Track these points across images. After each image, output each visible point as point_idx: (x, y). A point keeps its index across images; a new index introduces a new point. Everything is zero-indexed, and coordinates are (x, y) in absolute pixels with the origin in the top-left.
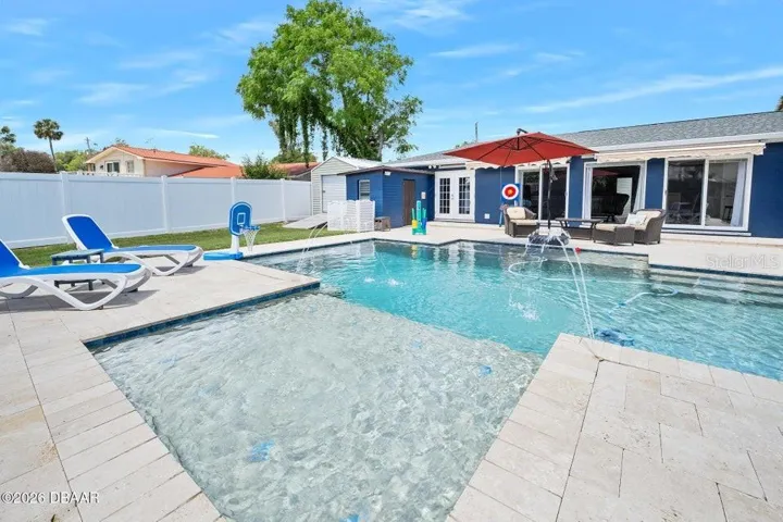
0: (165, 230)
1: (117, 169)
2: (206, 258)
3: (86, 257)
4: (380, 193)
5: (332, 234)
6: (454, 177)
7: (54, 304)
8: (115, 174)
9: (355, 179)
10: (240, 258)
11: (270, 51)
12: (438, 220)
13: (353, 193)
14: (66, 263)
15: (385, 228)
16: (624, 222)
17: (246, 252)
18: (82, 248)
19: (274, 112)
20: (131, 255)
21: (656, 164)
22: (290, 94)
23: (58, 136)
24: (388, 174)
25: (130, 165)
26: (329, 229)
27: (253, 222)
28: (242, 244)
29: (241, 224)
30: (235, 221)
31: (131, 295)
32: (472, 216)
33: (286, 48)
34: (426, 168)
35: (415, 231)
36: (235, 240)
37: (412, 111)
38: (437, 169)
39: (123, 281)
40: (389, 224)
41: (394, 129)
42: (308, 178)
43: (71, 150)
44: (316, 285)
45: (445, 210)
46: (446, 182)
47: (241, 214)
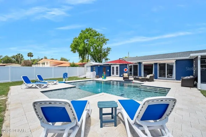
0: (53, 78)
1: (44, 64)
2: (59, 83)
3: (40, 81)
4: (97, 70)
5: (87, 79)
6: (115, 66)
7: (36, 88)
8: (44, 65)
9: (92, 67)
10: (65, 83)
11: (77, 39)
12: (112, 76)
13: (92, 70)
14: (37, 82)
15: (98, 78)
16: (146, 77)
17: (66, 82)
18: (39, 80)
19: (78, 51)
20: (46, 81)
21: (156, 64)
22: (80, 48)
23: (32, 56)
24: (99, 66)
25: (47, 63)
26: (87, 78)
27: (68, 76)
28: (65, 81)
29: (65, 77)
30: (64, 75)
31: (46, 87)
32: (119, 75)
33: (81, 38)
34: (108, 64)
35: (103, 78)
36: (64, 80)
37: (109, 51)
38: (111, 64)
39: (45, 85)
40: (99, 77)
41: (105, 55)
42: (84, 67)
43: (34, 59)
44: (75, 87)
45: (113, 74)
46: (113, 67)
47: (65, 75)
